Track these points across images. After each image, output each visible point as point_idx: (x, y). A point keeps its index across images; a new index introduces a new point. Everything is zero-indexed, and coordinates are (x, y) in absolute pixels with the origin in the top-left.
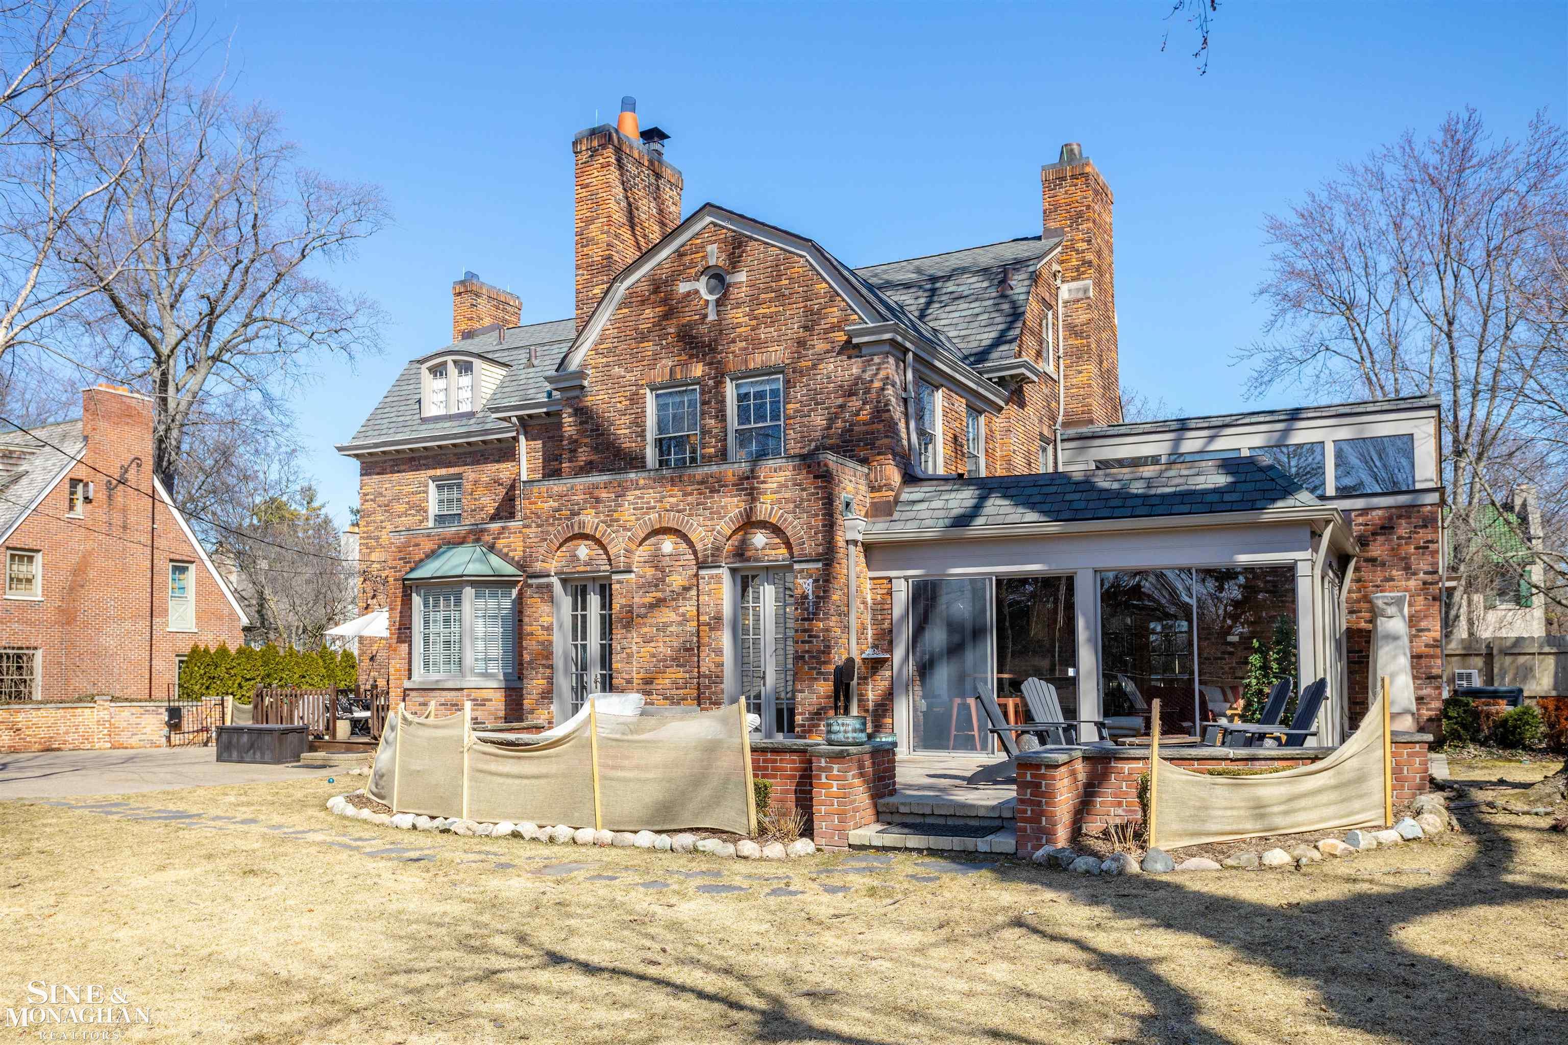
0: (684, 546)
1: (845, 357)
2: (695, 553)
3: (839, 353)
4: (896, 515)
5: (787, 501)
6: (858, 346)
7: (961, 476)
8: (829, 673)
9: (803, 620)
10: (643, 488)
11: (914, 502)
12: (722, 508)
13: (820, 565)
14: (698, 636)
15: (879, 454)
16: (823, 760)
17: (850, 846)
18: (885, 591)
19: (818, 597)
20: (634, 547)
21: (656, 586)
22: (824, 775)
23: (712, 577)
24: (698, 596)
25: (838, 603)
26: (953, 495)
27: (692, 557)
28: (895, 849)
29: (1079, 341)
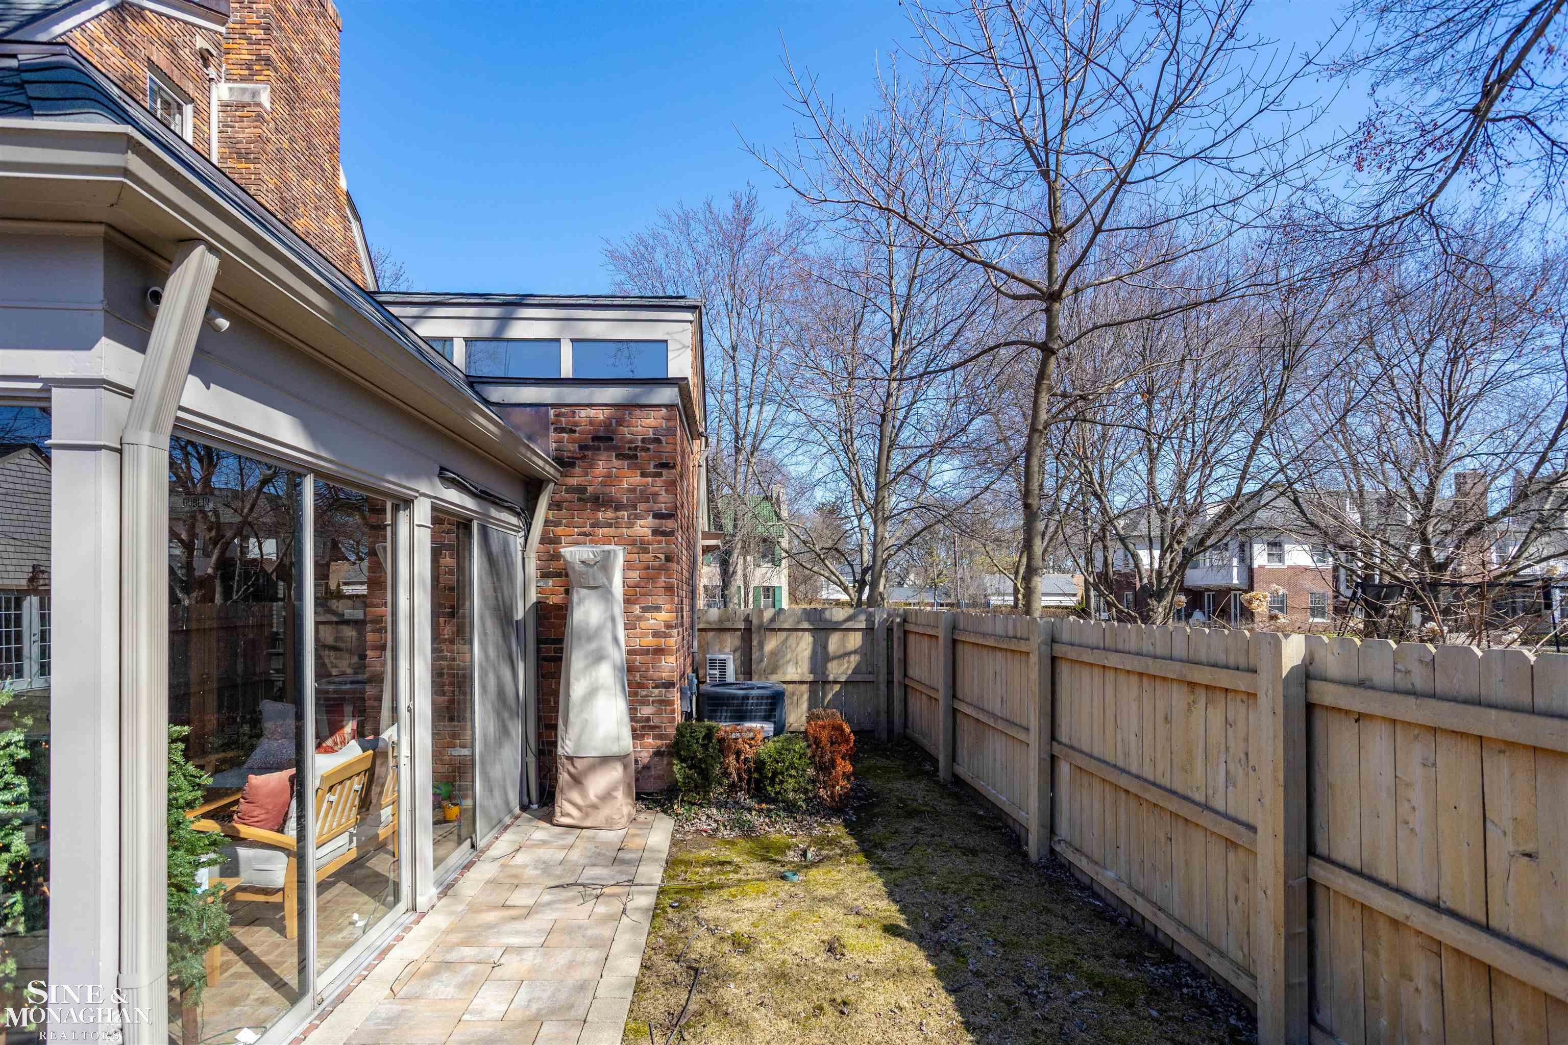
29: (244, 165)
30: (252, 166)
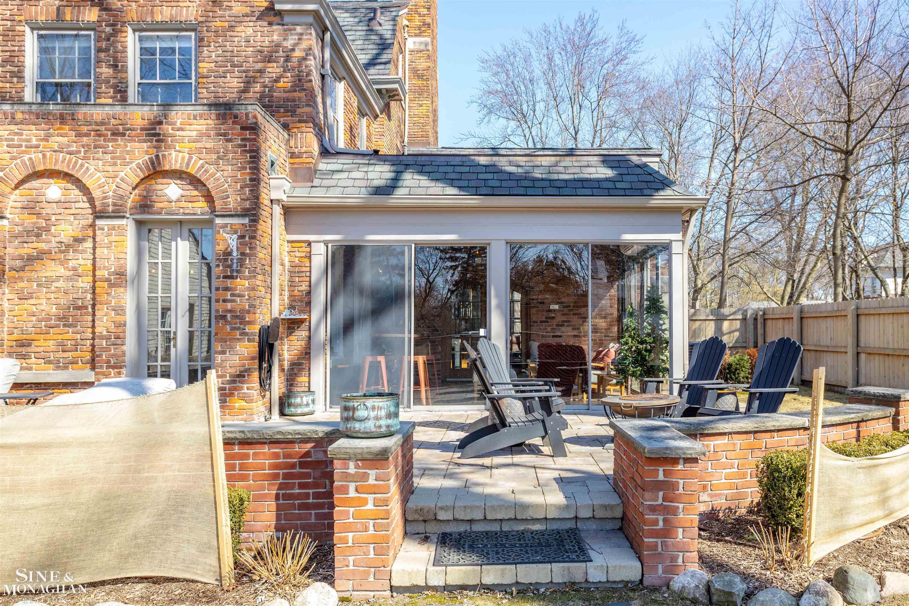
0: (75, 193)
1: (266, 24)
2: (91, 201)
3: (259, 18)
4: (316, 182)
5: (209, 151)
6: (280, 13)
7: (376, 152)
8: (253, 334)
9: (225, 277)
10: (21, 123)
11: (334, 172)
12: (128, 152)
13: (246, 221)
14: (94, 293)
15: (300, 121)
16: (352, 464)
17: (392, 588)
18: (303, 254)
19: (243, 254)
20: (8, 190)
21: (38, 235)
22: (352, 487)
23: (113, 228)
24: (94, 248)
25: (263, 262)
26: (371, 168)
27: (87, 205)
28: (463, 587)
29: (421, 82)
30: (425, 82)
